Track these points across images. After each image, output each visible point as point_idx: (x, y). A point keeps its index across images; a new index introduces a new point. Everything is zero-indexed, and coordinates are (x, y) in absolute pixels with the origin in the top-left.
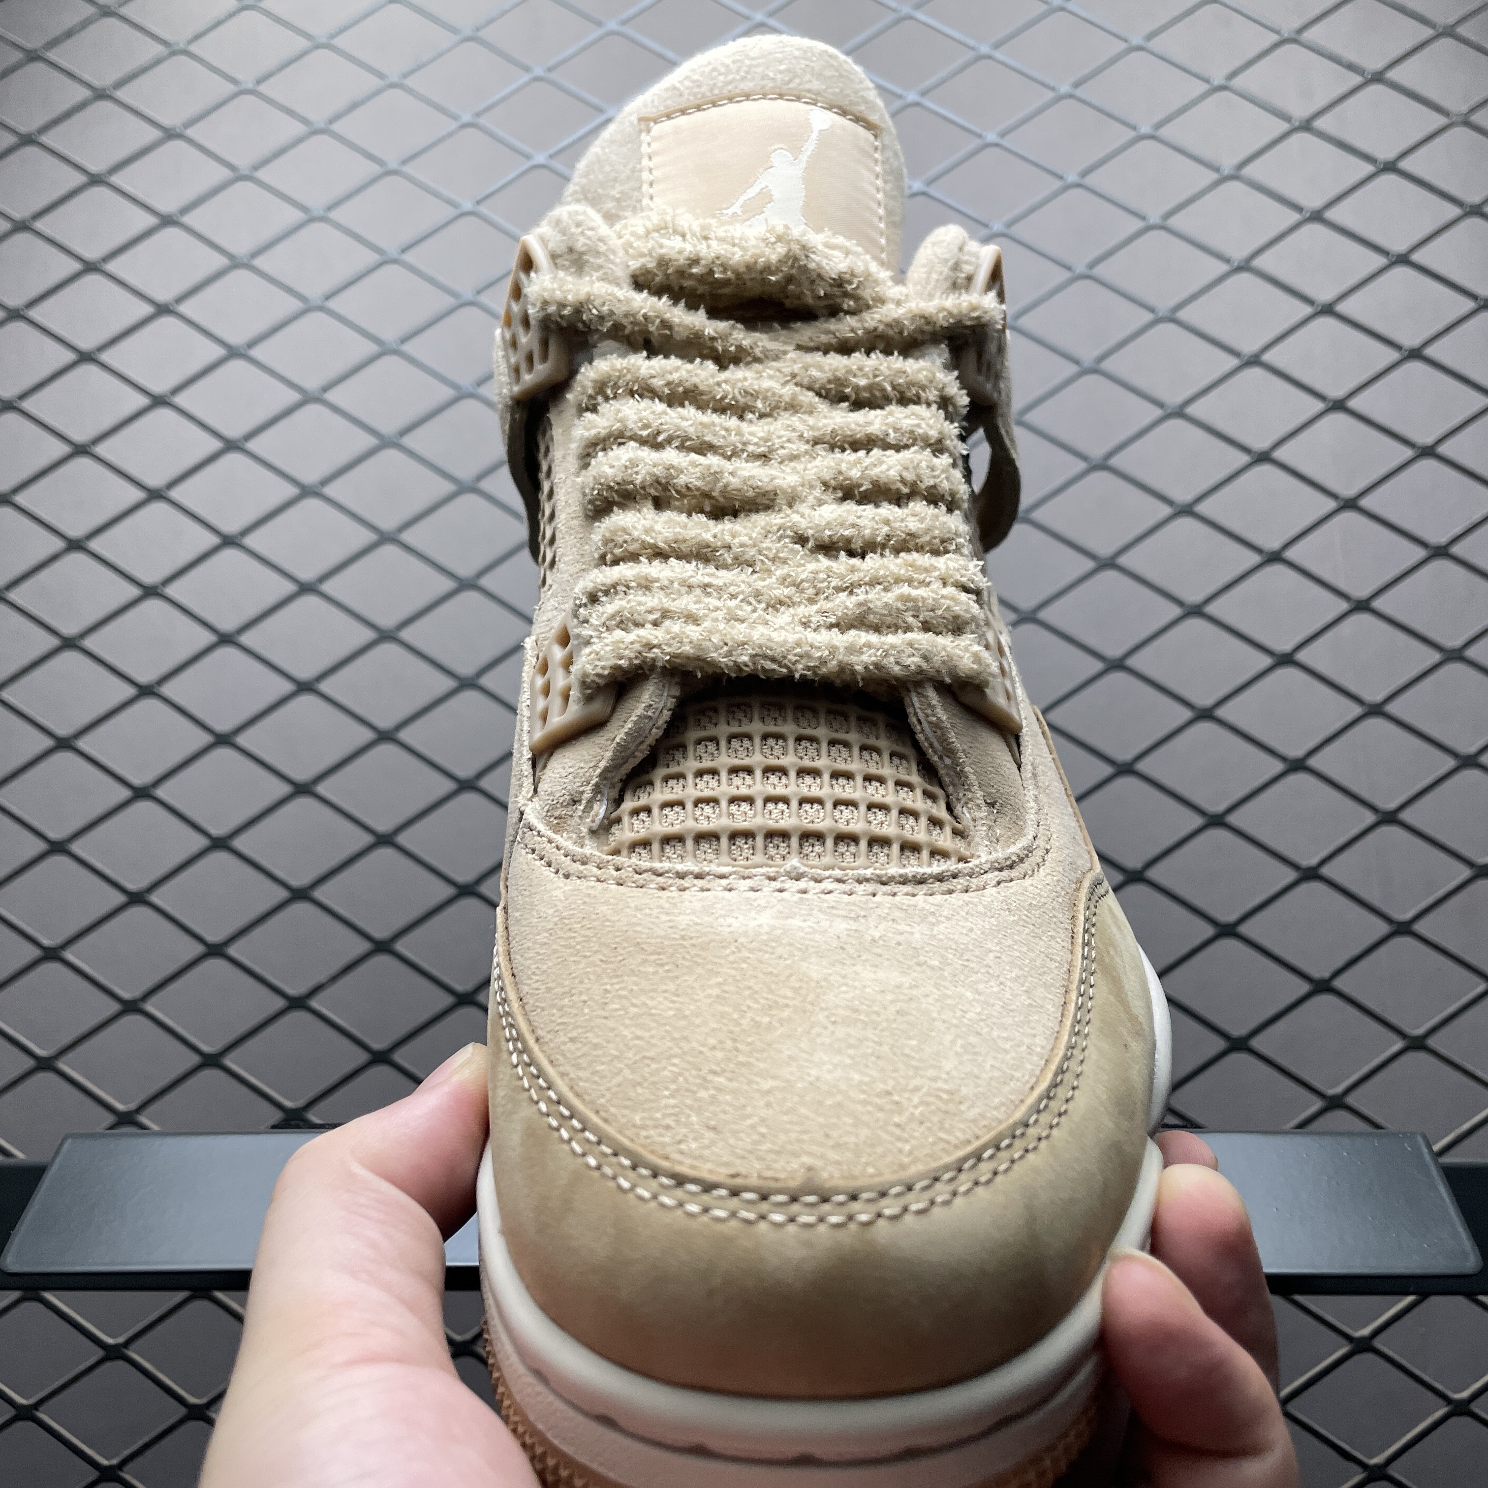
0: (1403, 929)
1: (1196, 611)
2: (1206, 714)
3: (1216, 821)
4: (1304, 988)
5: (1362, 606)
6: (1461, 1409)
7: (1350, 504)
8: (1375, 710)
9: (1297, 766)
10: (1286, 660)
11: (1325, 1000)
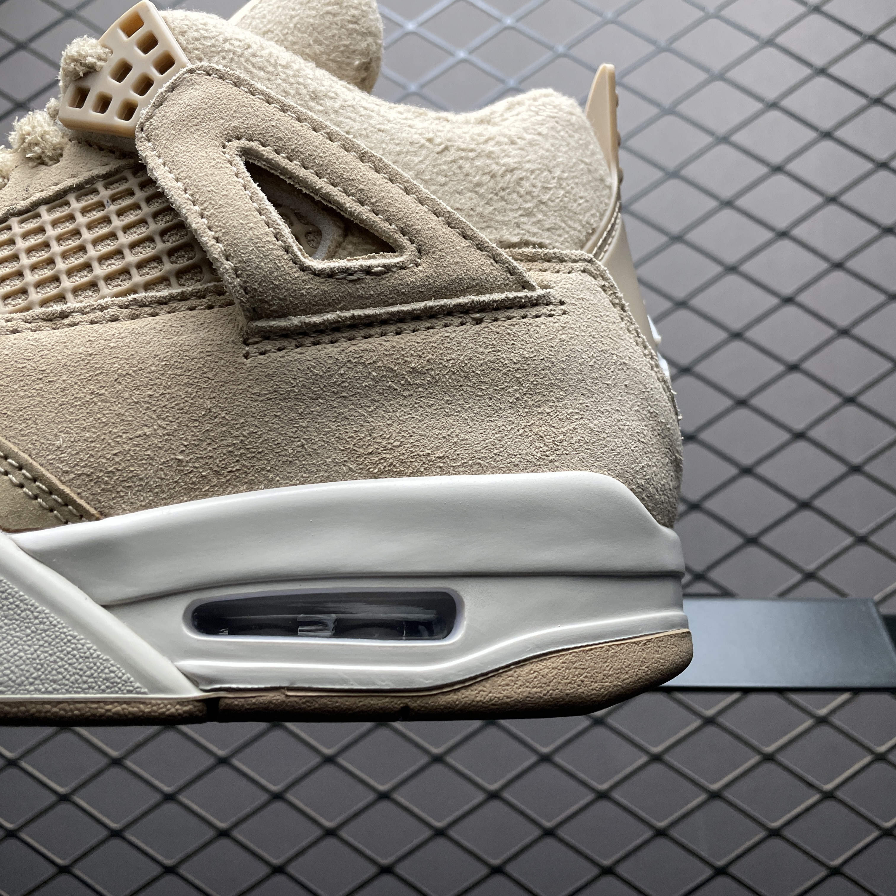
0: (856, 469)
1: (732, 269)
2: (737, 335)
3: (742, 403)
4: (792, 506)
5: (838, 266)
6: (881, 758)
7: (832, 200)
8: (844, 332)
9: (793, 368)
10: (788, 300)
11: (806, 515)
